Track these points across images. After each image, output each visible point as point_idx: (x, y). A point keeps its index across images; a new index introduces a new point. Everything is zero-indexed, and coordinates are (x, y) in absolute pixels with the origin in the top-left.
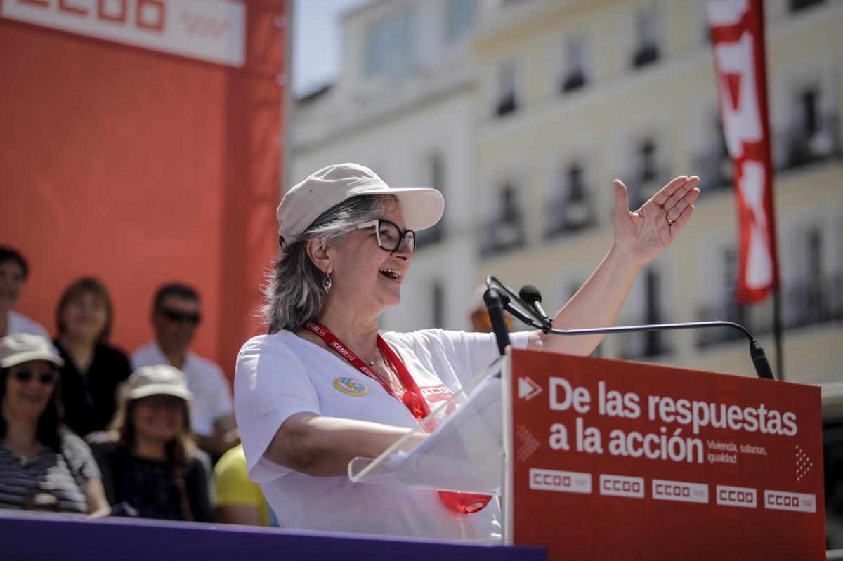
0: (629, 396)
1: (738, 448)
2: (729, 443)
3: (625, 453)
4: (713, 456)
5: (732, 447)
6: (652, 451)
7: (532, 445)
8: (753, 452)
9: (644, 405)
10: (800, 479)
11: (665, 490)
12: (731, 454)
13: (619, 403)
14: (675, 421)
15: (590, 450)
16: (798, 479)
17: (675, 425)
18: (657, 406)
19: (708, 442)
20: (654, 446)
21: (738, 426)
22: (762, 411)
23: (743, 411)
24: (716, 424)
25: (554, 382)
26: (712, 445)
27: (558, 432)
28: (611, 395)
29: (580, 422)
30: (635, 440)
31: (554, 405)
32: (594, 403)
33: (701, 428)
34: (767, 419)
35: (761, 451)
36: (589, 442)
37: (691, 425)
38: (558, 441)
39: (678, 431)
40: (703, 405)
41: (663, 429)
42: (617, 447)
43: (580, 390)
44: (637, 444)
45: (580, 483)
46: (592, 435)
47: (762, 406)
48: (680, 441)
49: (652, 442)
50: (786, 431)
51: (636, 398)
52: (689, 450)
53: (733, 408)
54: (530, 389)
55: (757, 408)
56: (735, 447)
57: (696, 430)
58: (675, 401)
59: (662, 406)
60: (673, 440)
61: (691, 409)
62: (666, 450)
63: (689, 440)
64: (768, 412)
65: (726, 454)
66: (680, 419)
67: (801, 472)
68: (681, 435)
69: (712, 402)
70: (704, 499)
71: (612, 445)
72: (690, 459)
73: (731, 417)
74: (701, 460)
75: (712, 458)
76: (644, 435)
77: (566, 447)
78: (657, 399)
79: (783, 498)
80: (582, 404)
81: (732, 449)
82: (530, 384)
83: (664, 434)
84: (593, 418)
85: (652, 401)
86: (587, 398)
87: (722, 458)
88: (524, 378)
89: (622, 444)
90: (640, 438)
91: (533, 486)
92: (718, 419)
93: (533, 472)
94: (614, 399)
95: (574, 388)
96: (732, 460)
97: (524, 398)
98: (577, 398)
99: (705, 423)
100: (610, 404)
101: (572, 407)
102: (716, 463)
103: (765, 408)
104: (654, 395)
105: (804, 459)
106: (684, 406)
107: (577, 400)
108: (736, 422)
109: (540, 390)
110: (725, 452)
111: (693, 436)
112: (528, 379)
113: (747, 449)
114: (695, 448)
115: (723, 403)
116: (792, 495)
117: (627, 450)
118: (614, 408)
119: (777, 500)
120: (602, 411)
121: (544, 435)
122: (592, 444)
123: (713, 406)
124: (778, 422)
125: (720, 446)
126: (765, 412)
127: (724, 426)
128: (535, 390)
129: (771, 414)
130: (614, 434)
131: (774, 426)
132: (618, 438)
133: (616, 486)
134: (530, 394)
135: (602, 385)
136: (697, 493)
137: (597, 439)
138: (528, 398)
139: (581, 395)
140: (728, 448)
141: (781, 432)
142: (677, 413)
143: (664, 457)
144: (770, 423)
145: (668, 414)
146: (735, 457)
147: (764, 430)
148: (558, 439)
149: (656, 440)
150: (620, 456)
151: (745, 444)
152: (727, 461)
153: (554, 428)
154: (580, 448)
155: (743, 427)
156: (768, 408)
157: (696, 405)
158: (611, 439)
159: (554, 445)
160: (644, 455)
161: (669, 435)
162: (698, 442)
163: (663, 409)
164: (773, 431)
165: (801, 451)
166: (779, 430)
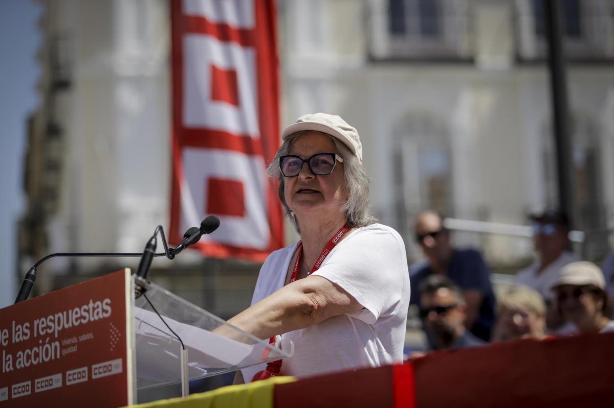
0: (25, 326)
1: (78, 339)
2: (72, 338)
3: (23, 366)
4: (65, 350)
5: (75, 340)
8: (87, 338)
9: (31, 328)
10: (113, 348)
11: (41, 385)
12: (73, 345)
13: (20, 333)
15: (8, 370)
16: (112, 349)
17: (47, 334)
18: (38, 326)
19: (62, 341)
20: (36, 355)
22: (91, 305)
23: (81, 310)
24: (66, 326)
26: (64, 342)
28: (17, 328)
29: (4, 353)
30: (28, 355)
32: (10, 339)
33: (58, 331)
34: (94, 310)
35: (91, 335)
36: (8, 365)
37: (54, 333)
40: (60, 314)
41: (40, 342)
42: (20, 363)
44: (28, 358)
45: (3, 395)
46: (9, 359)
47: (91, 301)
48: (49, 346)
49: (36, 352)
50: (104, 314)
51: (28, 325)
52: (53, 351)
53: (75, 310)
55: (88, 304)
57: (56, 336)
58: (46, 319)
60: (44, 347)
61: (54, 321)
62: (42, 356)
63: (53, 344)
64: (94, 304)
66: (48, 331)
67: (113, 343)
68: (48, 342)
69: (65, 311)
70: (60, 384)
71: (17, 363)
72: (53, 357)
73: (74, 317)
74: (58, 356)
75: (64, 352)
76: (32, 350)
78: (38, 321)
79: (102, 368)
80: (5, 341)
83: (41, 345)
84: (10, 348)
85: (35, 324)
86: (8, 336)
87: (70, 350)
89: (22, 360)
92: (67, 321)
94: (19, 330)
95: (2, 331)
96: (74, 349)
98: (3, 337)
99: (60, 328)
100: (17, 335)
101: (1, 344)
102: (66, 355)
104: (37, 319)
105: (115, 332)
107: (3, 339)
108: (77, 320)
110: (71, 345)
111: (55, 340)
113: (84, 338)
114: (56, 347)
116: (107, 363)
117: (24, 364)
118: (19, 336)
119: (99, 370)
120: (13, 342)
123: (64, 314)
124: (100, 309)
125: (68, 341)
127: (70, 325)
129: (96, 305)
130: (18, 354)
131: (98, 313)
132: (20, 356)
133: (18, 391)
135: (14, 323)
136: (56, 381)
137: (11, 361)
139: (5, 334)
140: (72, 342)
142: (47, 327)
144: (96, 312)
145: (42, 330)
146: (76, 347)
149: (38, 350)
150: (21, 368)
151: (81, 335)
152: (72, 351)
154: (4, 370)
155: (81, 323)
156: (94, 301)
157: (57, 317)
160: (32, 363)
161: (43, 344)
162: (57, 344)
163: (41, 326)
165: (113, 326)
166: (101, 316)
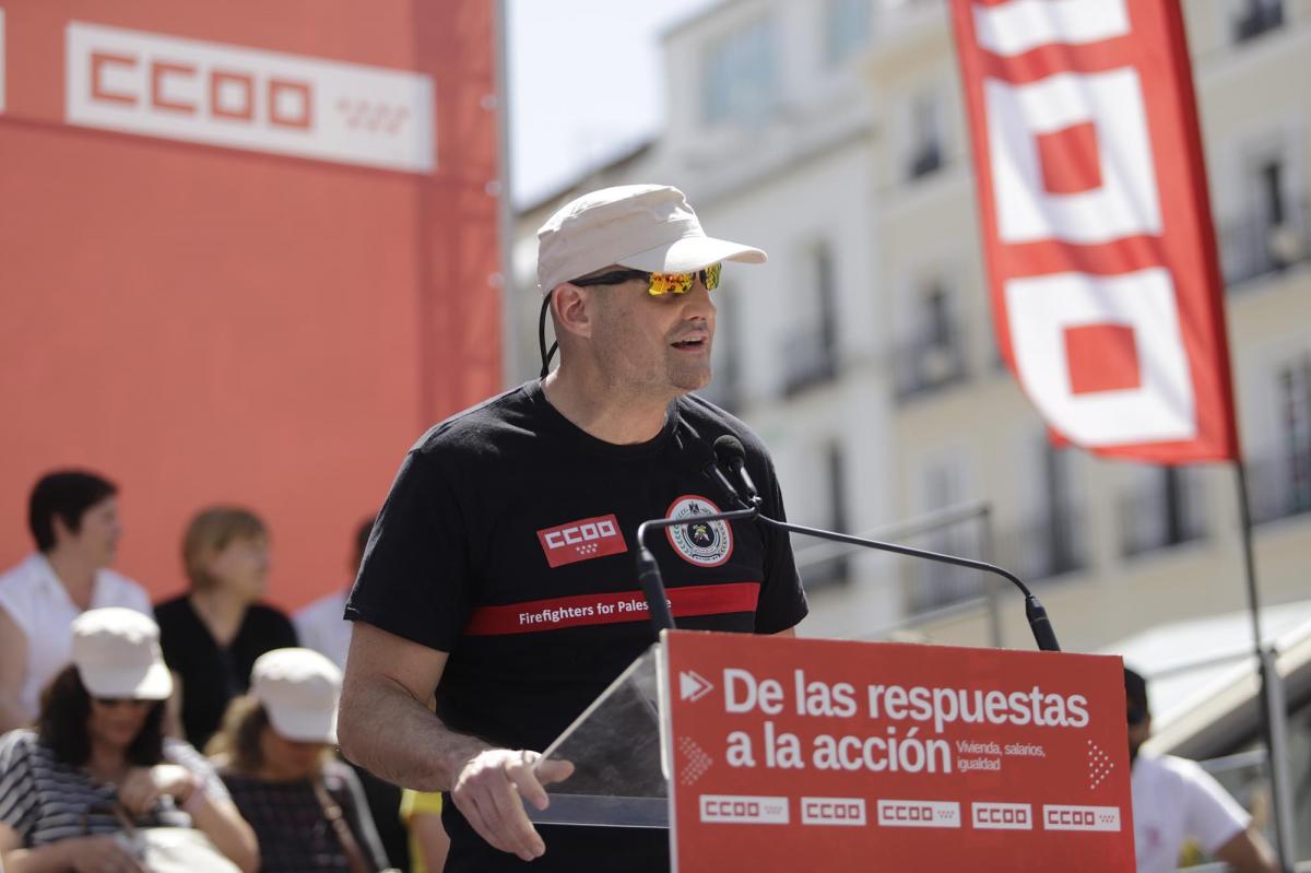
0: (839, 687)
1: (1002, 749)
2: (988, 743)
3: (836, 766)
4: (966, 762)
5: (994, 749)
6: (876, 760)
7: (701, 762)
8: (1025, 753)
9: (861, 698)
10: (1096, 787)
11: (896, 813)
12: (992, 757)
13: (825, 698)
14: (908, 718)
15: (785, 764)
16: (1093, 787)
17: (909, 722)
18: (881, 698)
19: (957, 743)
20: (878, 754)
21: (1003, 718)
22: (1036, 696)
23: (1007, 697)
24: (968, 718)
25: (730, 674)
26: (963, 747)
27: (739, 742)
28: (813, 687)
29: (769, 727)
30: (850, 747)
31: (731, 706)
32: (790, 699)
33: (946, 724)
34: (1043, 706)
35: (1038, 751)
36: (784, 753)
37: (932, 721)
38: (739, 755)
39: (914, 730)
40: (949, 692)
41: (891, 730)
42: (825, 758)
43: (767, 683)
44: (854, 754)
45: (772, 810)
46: (788, 744)
47: (1036, 689)
48: (917, 745)
49: (875, 748)
50: (1072, 721)
51: (850, 690)
52: (929, 756)
53: (993, 694)
54: (697, 686)
55: (1028, 691)
56: (998, 748)
57: (939, 728)
58: (908, 691)
59: (890, 699)
60: (905, 744)
61: (931, 700)
62: (897, 758)
63: (929, 743)
64: (1045, 696)
65: (985, 759)
66: (914, 714)
67: (1097, 776)
68: (916, 737)
69: (962, 688)
70: (955, 822)
71: (817, 757)
72: (932, 768)
73: (990, 706)
74: (947, 768)
75: (964, 765)
76: (863, 741)
77: (751, 763)
78: (881, 689)
79: (1071, 815)
80: (772, 703)
81: (993, 751)
82: (695, 679)
83: (892, 736)
84: (789, 720)
85: (874, 692)
86: (779, 694)
87: (979, 765)
88: (687, 673)
89: (832, 754)
90: (857, 743)
91: (705, 818)
92: (972, 710)
93: (704, 799)
94: (818, 692)
95: (759, 681)
96: (995, 766)
97: (688, 699)
98: (763, 694)
99: (952, 717)
100: (813, 700)
101: (757, 707)
102: (970, 771)
103: (1041, 692)
104: (877, 685)
105: (1101, 758)
106: (920, 696)
107: (764, 697)
108: (998, 713)
109: (710, 687)
110: (983, 756)
111: (936, 737)
112: (692, 673)
113: (1016, 750)
114: (938, 753)
115: (978, 689)
116: (1083, 809)
117: (838, 761)
118: (818, 705)
119: (1061, 818)
120: (801, 710)
121: (718, 748)
122: (788, 757)
123: (963, 693)
124: (1060, 709)
125: (975, 748)
126: (1041, 697)
127: (981, 719)
128: (704, 687)
129: (1049, 699)
130: (819, 741)
131: (1055, 715)
132: (825, 745)
133: (822, 811)
134: (696, 693)
135: (799, 675)
136: (945, 815)
137: (795, 749)
138: (694, 699)
139: (770, 690)
140: (987, 751)
141: (1065, 723)
142: (910, 707)
143: (894, 767)
144: (1049, 711)
145: (898, 708)
146: (998, 761)
147: (1039, 722)
148: (739, 751)
149: (882, 745)
150: (830, 769)
151: (1013, 743)
152: (987, 767)
153: (733, 737)
154: (770, 763)
155: (1008, 721)
156: (1045, 691)
157: (938, 694)
158: (817, 748)
159: (733, 761)
160: (864, 766)
161: (900, 737)
162: (943, 745)
163: (889, 703)
164: (1053, 723)
165: (1095, 748)
166: (1062, 720)
